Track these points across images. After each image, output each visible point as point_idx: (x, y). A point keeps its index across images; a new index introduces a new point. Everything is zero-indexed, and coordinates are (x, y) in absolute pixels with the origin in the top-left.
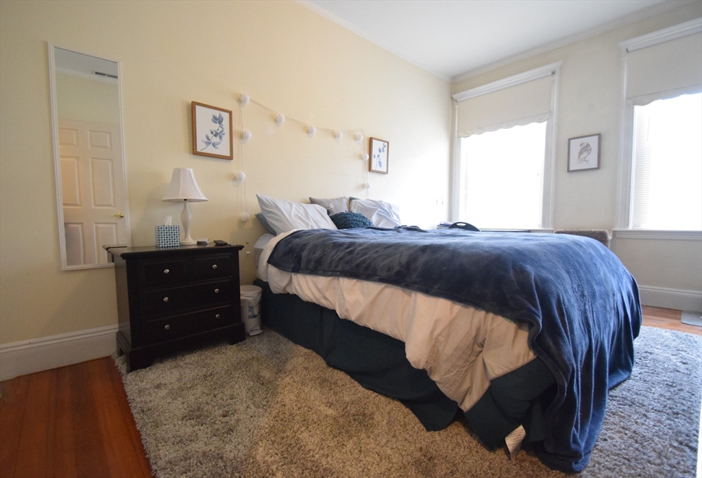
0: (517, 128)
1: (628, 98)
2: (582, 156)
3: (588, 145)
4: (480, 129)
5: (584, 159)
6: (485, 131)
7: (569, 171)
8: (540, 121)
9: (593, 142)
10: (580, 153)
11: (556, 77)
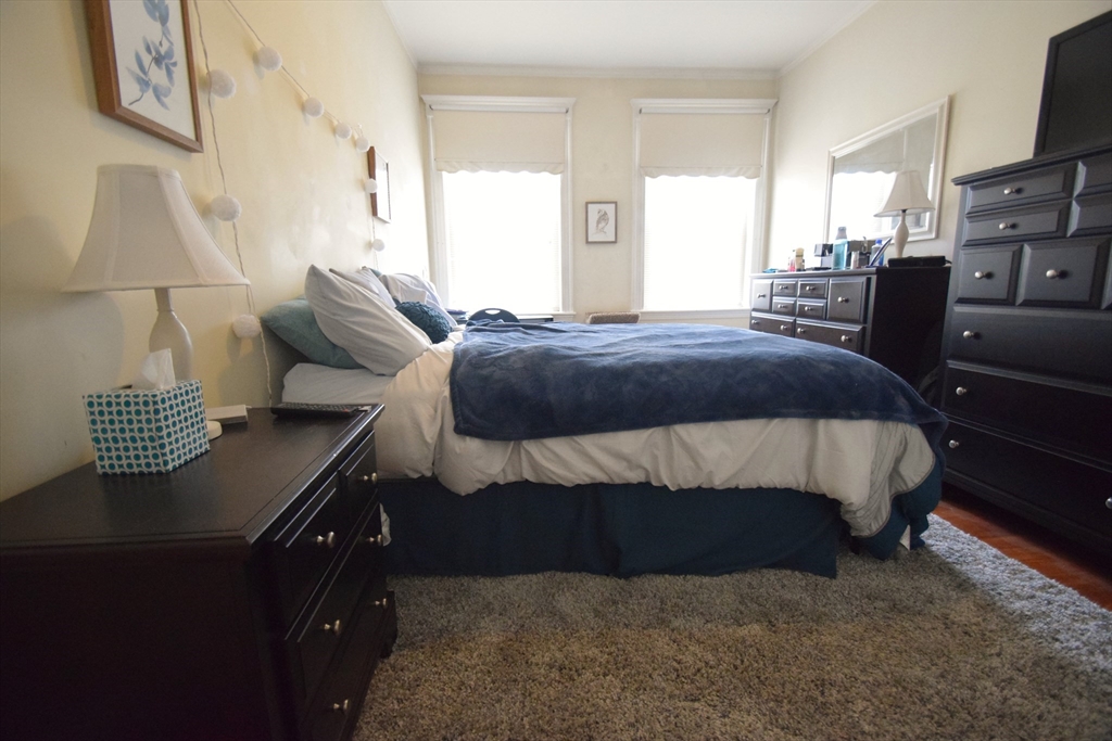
0: (525, 175)
1: (640, 167)
2: (601, 226)
3: (606, 214)
4: (474, 165)
5: (602, 230)
6: (481, 169)
7: (587, 242)
8: (553, 172)
9: (610, 209)
10: (598, 222)
11: (569, 118)
